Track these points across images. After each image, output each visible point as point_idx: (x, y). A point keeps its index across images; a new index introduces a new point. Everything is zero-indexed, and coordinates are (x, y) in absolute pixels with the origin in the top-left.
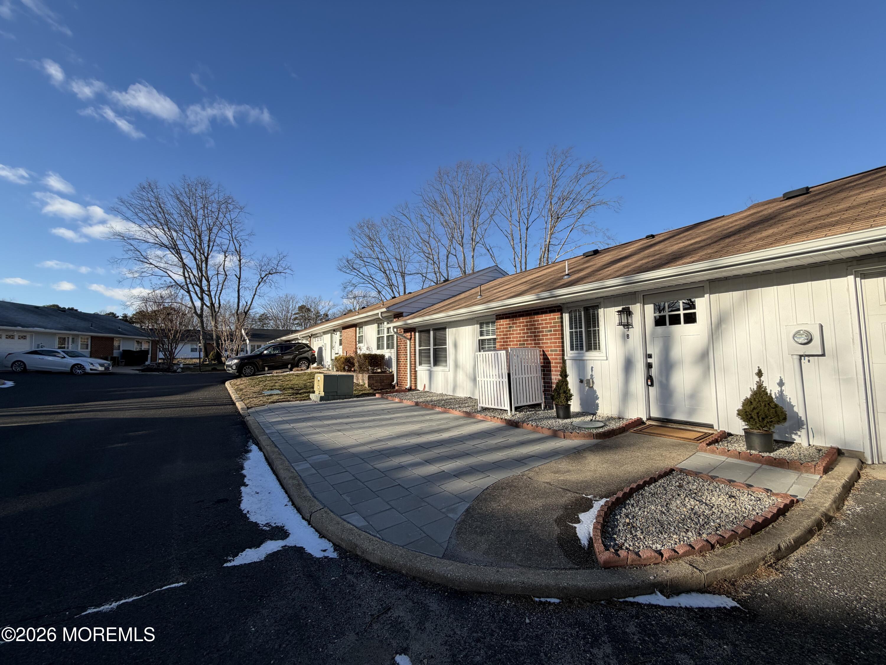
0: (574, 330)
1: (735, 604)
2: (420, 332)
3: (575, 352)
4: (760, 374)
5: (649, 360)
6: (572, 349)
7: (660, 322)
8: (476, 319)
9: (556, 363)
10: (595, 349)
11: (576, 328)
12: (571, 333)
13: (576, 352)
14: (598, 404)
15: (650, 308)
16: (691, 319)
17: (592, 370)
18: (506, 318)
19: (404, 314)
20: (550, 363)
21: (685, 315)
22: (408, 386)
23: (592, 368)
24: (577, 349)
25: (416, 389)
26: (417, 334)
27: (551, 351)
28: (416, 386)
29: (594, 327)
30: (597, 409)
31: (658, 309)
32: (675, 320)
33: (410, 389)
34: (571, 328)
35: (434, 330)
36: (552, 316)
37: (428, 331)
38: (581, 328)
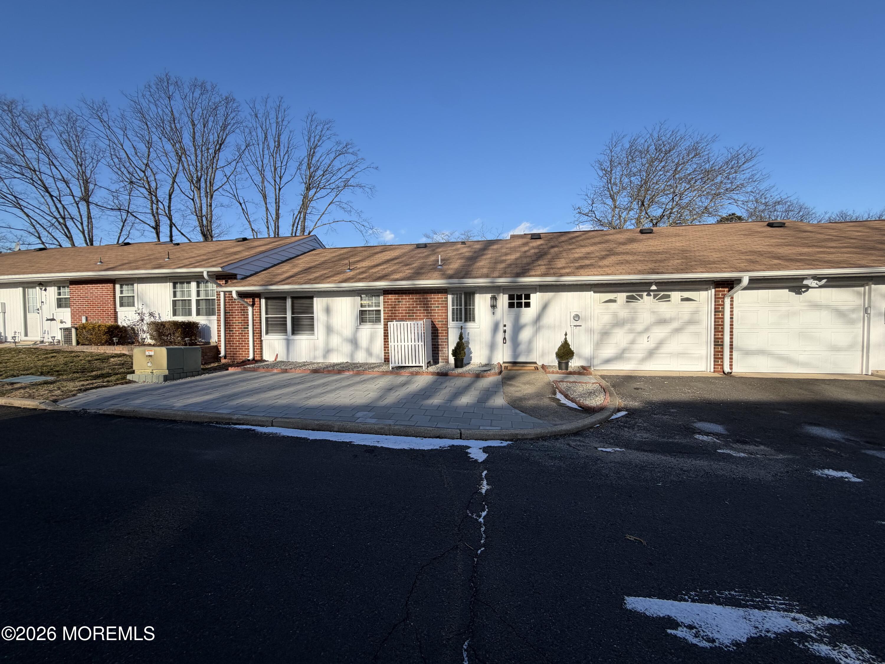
0: (455, 307)
1: (626, 413)
2: (267, 299)
3: (455, 322)
4: (566, 335)
5: (505, 328)
6: (453, 320)
7: (511, 305)
8: (357, 292)
9: (442, 330)
10: (470, 321)
11: (457, 306)
12: (453, 309)
13: (457, 322)
14: (471, 357)
15: (506, 297)
16: (528, 305)
17: (468, 335)
18: (395, 294)
19: (238, 277)
20: (438, 330)
21: (525, 302)
22: (251, 357)
23: (469, 333)
24: (457, 321)
25: (262, 361)
26: (263, 301)
27: (438, 321)
28: (262, 357)
29: (470, 305)
30: (471, 360)
31: (511, 297)
32: (519, 305)
33: (254, 361)
34: (453, 305)
35: (293, 298)
36: (440, 296)
37: (285, 299)
38: (461, 305)
